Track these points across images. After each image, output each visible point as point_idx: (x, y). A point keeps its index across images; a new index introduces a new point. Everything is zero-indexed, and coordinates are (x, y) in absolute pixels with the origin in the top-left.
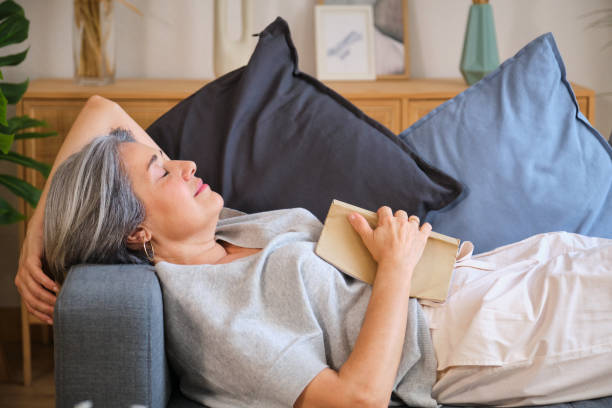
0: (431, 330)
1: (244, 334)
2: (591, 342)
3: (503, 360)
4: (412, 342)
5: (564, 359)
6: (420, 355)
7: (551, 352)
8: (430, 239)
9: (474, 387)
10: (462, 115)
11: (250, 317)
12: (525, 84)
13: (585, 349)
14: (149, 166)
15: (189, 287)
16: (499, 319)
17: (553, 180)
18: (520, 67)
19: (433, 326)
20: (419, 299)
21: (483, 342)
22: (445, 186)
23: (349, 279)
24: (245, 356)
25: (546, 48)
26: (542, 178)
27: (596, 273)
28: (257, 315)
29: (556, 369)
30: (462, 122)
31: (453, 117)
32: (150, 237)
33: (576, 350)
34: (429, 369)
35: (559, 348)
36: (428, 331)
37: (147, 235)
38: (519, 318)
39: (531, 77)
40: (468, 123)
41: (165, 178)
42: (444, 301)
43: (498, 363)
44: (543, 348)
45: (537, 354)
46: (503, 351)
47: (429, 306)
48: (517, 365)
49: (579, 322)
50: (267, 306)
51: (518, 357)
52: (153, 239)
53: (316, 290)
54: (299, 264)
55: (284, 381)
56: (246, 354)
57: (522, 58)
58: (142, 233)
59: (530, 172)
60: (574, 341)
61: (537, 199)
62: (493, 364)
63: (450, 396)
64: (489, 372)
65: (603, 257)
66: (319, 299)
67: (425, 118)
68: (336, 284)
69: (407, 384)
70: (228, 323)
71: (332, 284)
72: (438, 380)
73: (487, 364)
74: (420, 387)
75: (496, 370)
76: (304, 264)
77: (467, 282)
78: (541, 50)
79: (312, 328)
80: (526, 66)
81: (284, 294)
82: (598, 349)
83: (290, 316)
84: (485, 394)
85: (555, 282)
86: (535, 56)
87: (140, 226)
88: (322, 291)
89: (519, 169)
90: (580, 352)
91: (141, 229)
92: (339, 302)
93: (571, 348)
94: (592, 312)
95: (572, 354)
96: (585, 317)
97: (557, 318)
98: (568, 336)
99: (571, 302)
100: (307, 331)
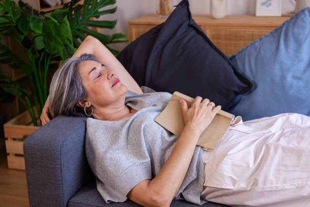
0: (205, 164)
1: (111, 159)
2: (284, 182)
3: (234, 186)
4: (192, 170)
5: (267, 189)
6: (195, 177)
7: (260, 185)
8: (218, 114)
9: (221, 196)
10: (260, 48)
11: (117, 149)
12: (293, 33)
13: (280, 185)
14: (90, 72)
15: (95, 132)
16: (233, 165)
17: (301, 84)
18: (291, 24)
19: (206, 162)
20: (202, 147)
21: (223, 176)
22: (245, 83)
23: (170, 134)
24: (109, 170)
25: (305, 15)
26: (295, 82)
27: (291, 145)
28: (122, 148)
29: (262, 194)
30: (259, 52)
31: (256, 48)
32: (90, 105)
33: (275, 185)
34: (200, 184)
35: (264, 184)
36: (203, 165)
37: (89, 104)
38: (245, 165)
39: (296, 30)
40: (262, 52)
41: (99, 78)
42: (214, 150)
43: (231, 187)
44: (256, 183)
45: (253, 185)
46: (234, 182)
47: (207, 151)
48: (241, 189)
49: (278, 171)
50: (128, 144)
51: (242, 185)
52: (91, 105)
53: (150, 139)
54: (143, 126)
55: (123, 184)
56: (110, 169)
57: (293, 20)
58: (86, 103)
59: (289, 78)
60: (274, 180)
61: (291, 93)
62: (227, 188)
63: (210, 198)
64: (227, 191)
65: (298, 137)
66: (151, 143)
67: (245, 48)
68: (162, 136)
69: (188, 190)
70: (106, 152)
71: (159, 136)
72: (203, 190)
73: (224, 187)
74: (194, 193)
75: (230, 191)
76: (146, 126)
77: (230, 140)
78: (303, 16)
79: (145, 158)
80: (294, 24)
81: (135, 140)
82: (287, 186)
83: (136, 151)
84: (227, 201)
85: (268, 148)
86: (299, 19)
87: (85, 99)
88: (153, 139)
89: (283, 77)
90: (277, 187)
91: (86, 101)
92: (162, 145)
93: (272, 184)
94: (286, 166)
95: (272, 187)
96: (282, 168)
97: (265, 168)
98: (271, 177)
99: (275, 159)
100: (143, 159)
